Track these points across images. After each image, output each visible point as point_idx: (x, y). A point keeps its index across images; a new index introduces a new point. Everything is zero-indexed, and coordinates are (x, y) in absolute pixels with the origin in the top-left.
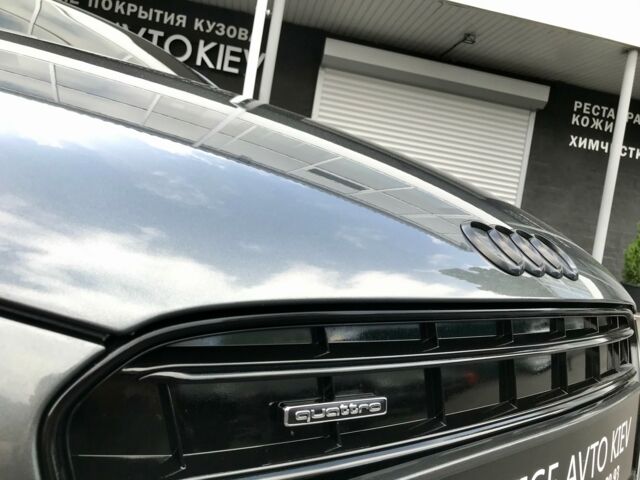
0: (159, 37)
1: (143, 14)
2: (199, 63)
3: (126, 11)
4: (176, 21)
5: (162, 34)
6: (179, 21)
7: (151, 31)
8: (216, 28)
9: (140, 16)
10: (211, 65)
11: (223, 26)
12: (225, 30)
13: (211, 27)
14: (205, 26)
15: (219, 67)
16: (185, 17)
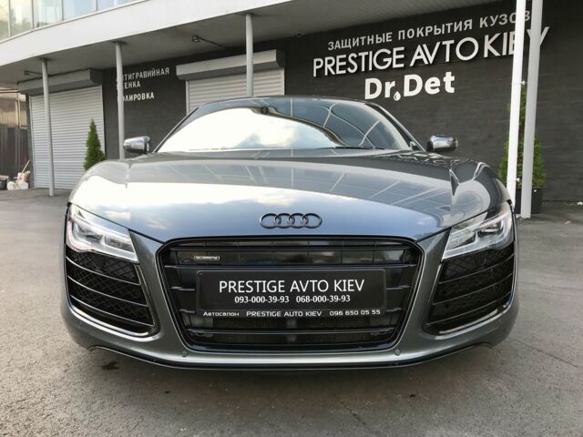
0: (451, 45)
1: (437, 31)
2: (486, 55)
3: (424, 33)
4: (463, 26)
5: (452, 42)
6: (466, 25)
7: (444, 43)
8: (499, 20)
9: (435, 34)
10: (497, 54)
11: (506, 16)
12: (508, 18)
13: (494, 21)
14: (489, 21)
15: (504, 53)
16: (471, 21)
